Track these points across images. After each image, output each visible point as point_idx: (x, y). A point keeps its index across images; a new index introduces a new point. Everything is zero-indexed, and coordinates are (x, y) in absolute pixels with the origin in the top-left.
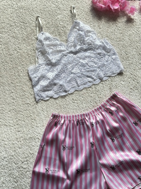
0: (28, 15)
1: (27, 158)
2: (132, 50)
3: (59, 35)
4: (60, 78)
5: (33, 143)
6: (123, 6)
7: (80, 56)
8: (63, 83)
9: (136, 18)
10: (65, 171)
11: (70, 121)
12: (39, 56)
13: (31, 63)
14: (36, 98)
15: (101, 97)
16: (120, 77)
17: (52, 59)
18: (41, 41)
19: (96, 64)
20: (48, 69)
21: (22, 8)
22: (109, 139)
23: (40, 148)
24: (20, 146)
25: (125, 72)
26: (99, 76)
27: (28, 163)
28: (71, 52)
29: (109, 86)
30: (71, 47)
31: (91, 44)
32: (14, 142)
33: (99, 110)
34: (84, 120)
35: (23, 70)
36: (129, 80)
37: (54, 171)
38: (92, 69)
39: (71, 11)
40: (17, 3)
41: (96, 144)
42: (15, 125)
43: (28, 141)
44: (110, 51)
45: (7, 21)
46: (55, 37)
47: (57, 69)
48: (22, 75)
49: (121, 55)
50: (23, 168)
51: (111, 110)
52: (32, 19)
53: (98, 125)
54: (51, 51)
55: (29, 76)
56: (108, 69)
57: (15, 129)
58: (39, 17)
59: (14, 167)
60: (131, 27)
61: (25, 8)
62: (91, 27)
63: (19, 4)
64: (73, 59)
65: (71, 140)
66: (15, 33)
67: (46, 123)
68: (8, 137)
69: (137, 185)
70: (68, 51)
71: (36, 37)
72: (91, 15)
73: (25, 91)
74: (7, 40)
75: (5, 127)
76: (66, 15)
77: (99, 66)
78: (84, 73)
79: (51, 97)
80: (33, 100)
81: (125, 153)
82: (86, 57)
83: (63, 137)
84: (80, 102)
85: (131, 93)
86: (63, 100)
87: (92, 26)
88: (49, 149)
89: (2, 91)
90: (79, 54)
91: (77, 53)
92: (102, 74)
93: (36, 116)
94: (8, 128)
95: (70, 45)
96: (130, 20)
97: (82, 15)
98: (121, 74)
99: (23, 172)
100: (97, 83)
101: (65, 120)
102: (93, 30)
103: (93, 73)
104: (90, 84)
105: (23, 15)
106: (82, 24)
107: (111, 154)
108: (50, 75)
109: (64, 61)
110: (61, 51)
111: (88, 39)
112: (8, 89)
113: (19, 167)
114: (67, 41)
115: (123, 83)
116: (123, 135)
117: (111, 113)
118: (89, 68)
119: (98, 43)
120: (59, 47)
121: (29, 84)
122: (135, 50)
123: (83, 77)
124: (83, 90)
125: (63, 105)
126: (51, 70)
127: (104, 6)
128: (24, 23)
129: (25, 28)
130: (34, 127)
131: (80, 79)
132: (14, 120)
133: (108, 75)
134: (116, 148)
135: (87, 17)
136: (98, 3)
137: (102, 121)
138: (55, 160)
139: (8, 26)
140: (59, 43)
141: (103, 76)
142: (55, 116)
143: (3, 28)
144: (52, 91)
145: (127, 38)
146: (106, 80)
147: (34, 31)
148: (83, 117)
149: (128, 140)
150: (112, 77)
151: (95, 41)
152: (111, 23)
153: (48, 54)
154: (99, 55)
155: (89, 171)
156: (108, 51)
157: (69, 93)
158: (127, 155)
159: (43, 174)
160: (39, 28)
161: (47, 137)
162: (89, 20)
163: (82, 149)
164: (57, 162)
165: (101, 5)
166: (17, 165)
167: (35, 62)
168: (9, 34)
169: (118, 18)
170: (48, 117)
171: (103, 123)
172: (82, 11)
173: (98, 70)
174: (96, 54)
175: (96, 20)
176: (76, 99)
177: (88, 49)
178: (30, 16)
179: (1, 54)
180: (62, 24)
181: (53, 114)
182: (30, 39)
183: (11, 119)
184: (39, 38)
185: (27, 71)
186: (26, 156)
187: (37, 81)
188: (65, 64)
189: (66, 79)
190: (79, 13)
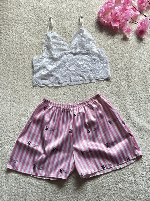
0: (44, 14)
1: (15, 130)
2: (121, 63)
3: (65, 36)
4: (57, 72)
5: (23, 119)
6: (122, 26)
7: (78, 57)
8: (59, 76)
9: (131, 38)
10: (43, 147)
11: (57, 108)
12: (44, 50)
13: (36, 54)
14: (34, 83)
15: (87, 95)
16: (107, 82)
17: (55, 55)
18: (48, 38)
19: (89, 67)
20: (50, 62)
21: (39, 7)
22: (85, 130)
23: (27, 124)
24: (11, 119)
25: (111, 79)
26: (89, 78)
27: (14, 134)
28: (72, 53)
29: (96, 87)
30: (72, 48)
31: (89, 50)
32: (7, 115)
33: (83, 105)
34: (69, 110)
35: (29, 58)
36: (114, 86)
37: (35, 145)
38: (85, 70)
39: (79, 19)
40: (37, 3)
41: (74, 131)
42: (11, 101)
43: (18, 117)
44: (104, 59)
45: (25, 15)
46: (61, 38)
47: (57, 64)
48: (26, 61)
49: (112, 65)
50: (9, 136)
51: (93, 107)
52: (46, 18)
53: (79, 117)
54: (55, 47)
55: (32, 64)
56: (98, 73)
57: (10, 104)
58: (52, 18)
59: (2, 135)
60: (125, 44)
61: (42, 9)
63: (38, 4)
64: (71, 58)
65: (54, 123)
66: (29, 26)
67: (37, 105)
68: (3, 109)
69: (99, 171)
70: (69, 51)
71: (45, 33)
72: (95, 27)
73: (26, 75)
74: (21, 31)
75: (2, 100)
76: (75, 22)
77: (92, 69)
78: (78, 72)
79: (46, 85)
80: (31, 84)
81: (96, 144)
82: (83, 60)
83: (48, 120)
84: (69, 95)
85: (112, 97)
86: (56, 90)
87: (93, 35)
88: (34, 127)
89: (7, 71)
91: (76, 55)
92: (92, 77)
93: (30, 98)
94: (5, 102)
95: (72, 46)
96: (125, 39)
97: (88, 25)
98: (107, 80)
99: (8, 140)
100: (86, 83)
101: (53, 107)
102: (93, 39)
103: (86, 74)
104: (81, 82)
105: (39, 13)
106: (85, 32)
107: (84, 141)
108: (50, 67)
109: (64, 58)
110: (63, 50)
111: (88, 45)
112: (13, 71)
113: (7, 135)
114: (70, 43)
115: (108, 88)
116: (97, 129)
117: (92, 109)
118: (83, 69)
119: (95, 50)
120: (63, 46)
121: (31, 70)
122: (124, 63)
123: (76, 75)
124: (74, 86)
125: (55, 94)
126: (52, 63)
127: (106, 22)
128: (39, 20)
129: (38, 24)
130: (27, 106)
131: (74, 76)
132: (11, 96)
133: (97, 78)
134: (89, 138)
135: (92, 27)
136: (102, 19)
137: (83, 114)
138: (37, 136)
139: (25, 19)
140: (63, 43)
141: (93, 78)
142: (45, 101)
143: (21, 20)
144: (48, 81)
145: (119, 52)
146: (94, 82)
147: (45, 29)
148: (68, 107)
149: (101, 134)
150: (100, 80)
151: (93, 49)
152: (109, 37)
153: (52, 50)
154: (93, 61)
155: (63, 152)
156: (101, 59)
157: (62, 85)
158: (97, 146)
159: (25, 146)
160: (50, 27)
161: (35, 116)
162: (92, 30)
163: (61, 133)
164: (39, 138)
165: (104, 20)
166: (5, 134)
167: (40, 53)
168: (24, 26)
169: (116, 34)
170: (40, 101)
171: (84, 116)
172: (89, 22)
173: (90, 72)
174: (92, 59)
175: (98, 32)
176: (67, 92)
177: (86, 53)
178: (45, 16)
179: (14, 41)
180: (70, 28)
181: (44, 99)
182: (40, 34)
183: (9, 95)
184: (48, 35)
185: (31, 60)
186: (15, 128)
187: (37, 70)
188: (64, 61)
189: (62, 74)
190: (85, 23)
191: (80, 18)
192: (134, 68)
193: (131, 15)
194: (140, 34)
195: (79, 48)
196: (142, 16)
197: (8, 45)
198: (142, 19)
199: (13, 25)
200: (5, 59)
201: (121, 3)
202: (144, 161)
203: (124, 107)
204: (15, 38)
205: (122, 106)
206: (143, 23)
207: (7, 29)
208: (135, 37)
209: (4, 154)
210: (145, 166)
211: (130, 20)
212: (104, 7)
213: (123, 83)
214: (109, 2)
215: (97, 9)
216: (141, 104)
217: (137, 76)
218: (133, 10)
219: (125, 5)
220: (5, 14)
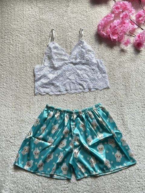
0: (46, 26)
1: (16, 135)
2: (119, 73)
3: (66, 47)
4: (58, 80)
5: (23, 125)
6: (121, 39)
8: (60, 84)
9: (128, 50)
12: (46, 60)
13: (38, 63)
14: (35, 91)
15: (86, 103)
17: (55, 64)
18: (50, 48)
19: (89, 77)
20: (51, 71)
21: (42, 20)
24: (12, 124)
26: (89, 87)
27: (15, 139)
28: (72, 63)
29: (94, 96)
30: (73, 58)
31: (88, 61)
32: (8, 120)
35: (31, 67)
36: (112, 95)
38: (85, 80)
39: (80, 32)
40: (40, 15)
42: (12, 107)
43: (19, 122)
45: (28, 27)
46: (62, 48)
47: (57, 73)
48: (28, 70)
49: (110, 75)
52: (48, 30)
54: (56, 57)
55: (34, 72)
56: (97, 83)
58: (54, 30)
59: (3, 140)
60: (123, 56)
61: (45, 21)
62: (92, 48)
63: (41, 17)
64: (72, 68)
66: (32, 37)
68: (5, 115)
70: (69, 61)
71: (47, 44)
72: (94, 39)
73: (27, 83)
74: (24, 41)
75: (4, 106)
76: (75, 34)
77: (91, 79)
78: (78, 81)
79: (47, 94)
80: (33, 92)
82: (82, 69)
84: (68, 102)
86: (56, 98)
89: (10, 79)
90: (78, 66)
91: (76, 65)
92: (91, 86)
93: (31, 104)
94: (7, 109)
95: (72, 57)
96: (123, 51)
97: (88, 37)
100: (85, 91)
102: (93, 50)
103: (85, 83)
104: (80, 91)
105: (42, 25)
106: (85, 44)
108: (51, 76)
109: (65, 68)
110: (64, 60)
111: (88, 56)
112: (15, 79)
114: (71, 53)
118: (82, 79)
119: (94, 61)
120: (64, 56)
121: (32, 78)
122: (121, 73)
123: (76, 84)
124: (73, 94)
125: (55, 102)
126: (53, 72)
127: (105, 34)
128: (41, 31)
129: (41, 35)
131: (74, 85)
132: (13, 103)
133: (96, 88)
135: (91, 39)
136: (102, 31)
139: (28, 30)
140: (64, 53)
143: (24, 31)
144: (49, 89)
146: (93, 91)
147: (47, 40)
150: (99, 90)
151: (92, 59)
152: (108, 49)
153: (54, 59)
154: (92, 71)
156: (100, 69)
157: (62, 93)
160: (51, 38)
162: (92, 42)
165: (103, 33)
166: (6, 139)
167: (42, 63)
168: (27, 37)
169: (115, 46)
172: (89, 34)
173: (89, 81)
174: (91, 69)
175: (97, 44)
176: (66, 99)
177: (85, 63)
178: (47, 28)
179: (17, 50)
180: (70, 39)
182: (42, 45)
183: (11, 102)
184: (50, 45)
185: (33, 68)
186: (15, 133)
187: (39, 78)
188: (65, 70)
189: (63, 82)
190: (85, 35)
191: (80, 30)
192: (132, 78)
193: (129, 28)
194: (137, 47)
195: (79, 59)
196: (140, 30)
197: (11, 54)
198: (140, 32)
199: (17, 35)
200: (8, 68)
201: (120, 17)
202: (140, 168)
203: (122, 116)
204: (19, 48)
205: (119, 115)
206: (141, 36)
207: (10, 39)
208: (132, 49)
209: (5, 159)
210: (141, 174)
211: (127, 33)
212: (103, 20)
213: (121, 93)
214: (108, 16)
215: (97, 22)
216: (138, 113)
217: (134, 86)
218: (131, 23)
219: (123, 19)
220: (9, 25)
